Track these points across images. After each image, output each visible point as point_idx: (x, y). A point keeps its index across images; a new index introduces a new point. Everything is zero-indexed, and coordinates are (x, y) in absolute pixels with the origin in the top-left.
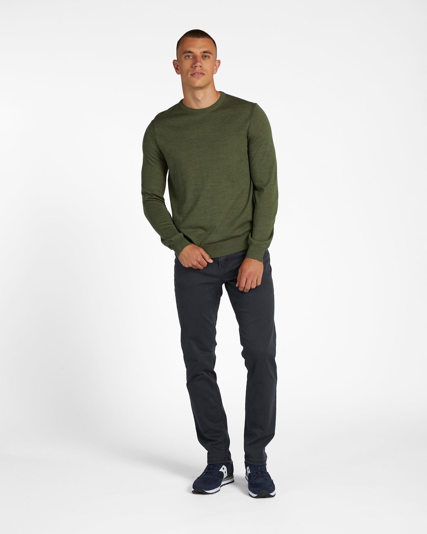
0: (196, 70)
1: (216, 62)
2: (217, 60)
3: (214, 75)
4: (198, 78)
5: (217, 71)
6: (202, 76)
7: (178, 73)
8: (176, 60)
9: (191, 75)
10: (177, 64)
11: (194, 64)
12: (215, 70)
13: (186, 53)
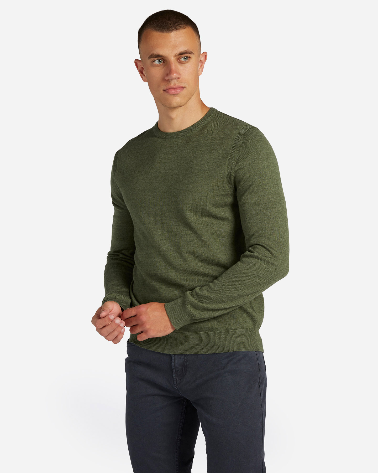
0: (170, 84)
1: (201, 56)
2: (201, 53)
3: (199, 76)
4: (175, 95)
5: (202, 71)
6: (181, 91)
7: (144, 81)
8: (140, 59)
9: (165, 91)
10: (141, 66)
11: (167, 75)
12: (201, 70)
13: (153, 57)
